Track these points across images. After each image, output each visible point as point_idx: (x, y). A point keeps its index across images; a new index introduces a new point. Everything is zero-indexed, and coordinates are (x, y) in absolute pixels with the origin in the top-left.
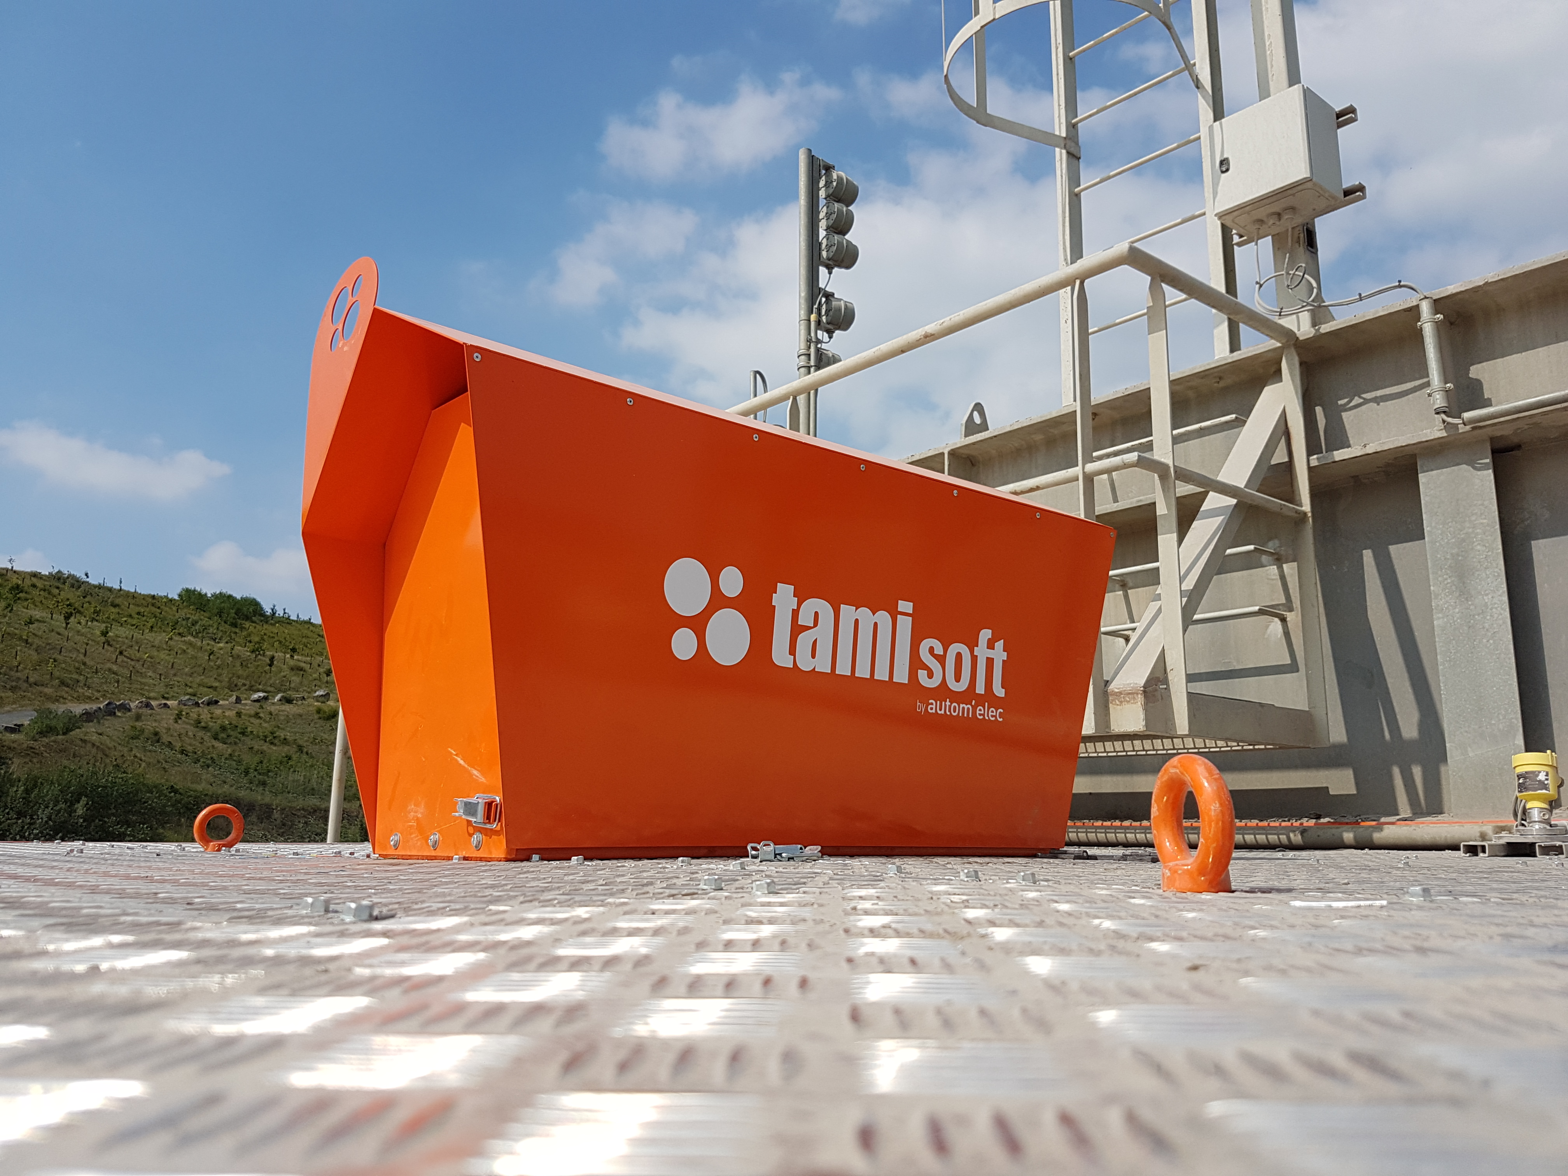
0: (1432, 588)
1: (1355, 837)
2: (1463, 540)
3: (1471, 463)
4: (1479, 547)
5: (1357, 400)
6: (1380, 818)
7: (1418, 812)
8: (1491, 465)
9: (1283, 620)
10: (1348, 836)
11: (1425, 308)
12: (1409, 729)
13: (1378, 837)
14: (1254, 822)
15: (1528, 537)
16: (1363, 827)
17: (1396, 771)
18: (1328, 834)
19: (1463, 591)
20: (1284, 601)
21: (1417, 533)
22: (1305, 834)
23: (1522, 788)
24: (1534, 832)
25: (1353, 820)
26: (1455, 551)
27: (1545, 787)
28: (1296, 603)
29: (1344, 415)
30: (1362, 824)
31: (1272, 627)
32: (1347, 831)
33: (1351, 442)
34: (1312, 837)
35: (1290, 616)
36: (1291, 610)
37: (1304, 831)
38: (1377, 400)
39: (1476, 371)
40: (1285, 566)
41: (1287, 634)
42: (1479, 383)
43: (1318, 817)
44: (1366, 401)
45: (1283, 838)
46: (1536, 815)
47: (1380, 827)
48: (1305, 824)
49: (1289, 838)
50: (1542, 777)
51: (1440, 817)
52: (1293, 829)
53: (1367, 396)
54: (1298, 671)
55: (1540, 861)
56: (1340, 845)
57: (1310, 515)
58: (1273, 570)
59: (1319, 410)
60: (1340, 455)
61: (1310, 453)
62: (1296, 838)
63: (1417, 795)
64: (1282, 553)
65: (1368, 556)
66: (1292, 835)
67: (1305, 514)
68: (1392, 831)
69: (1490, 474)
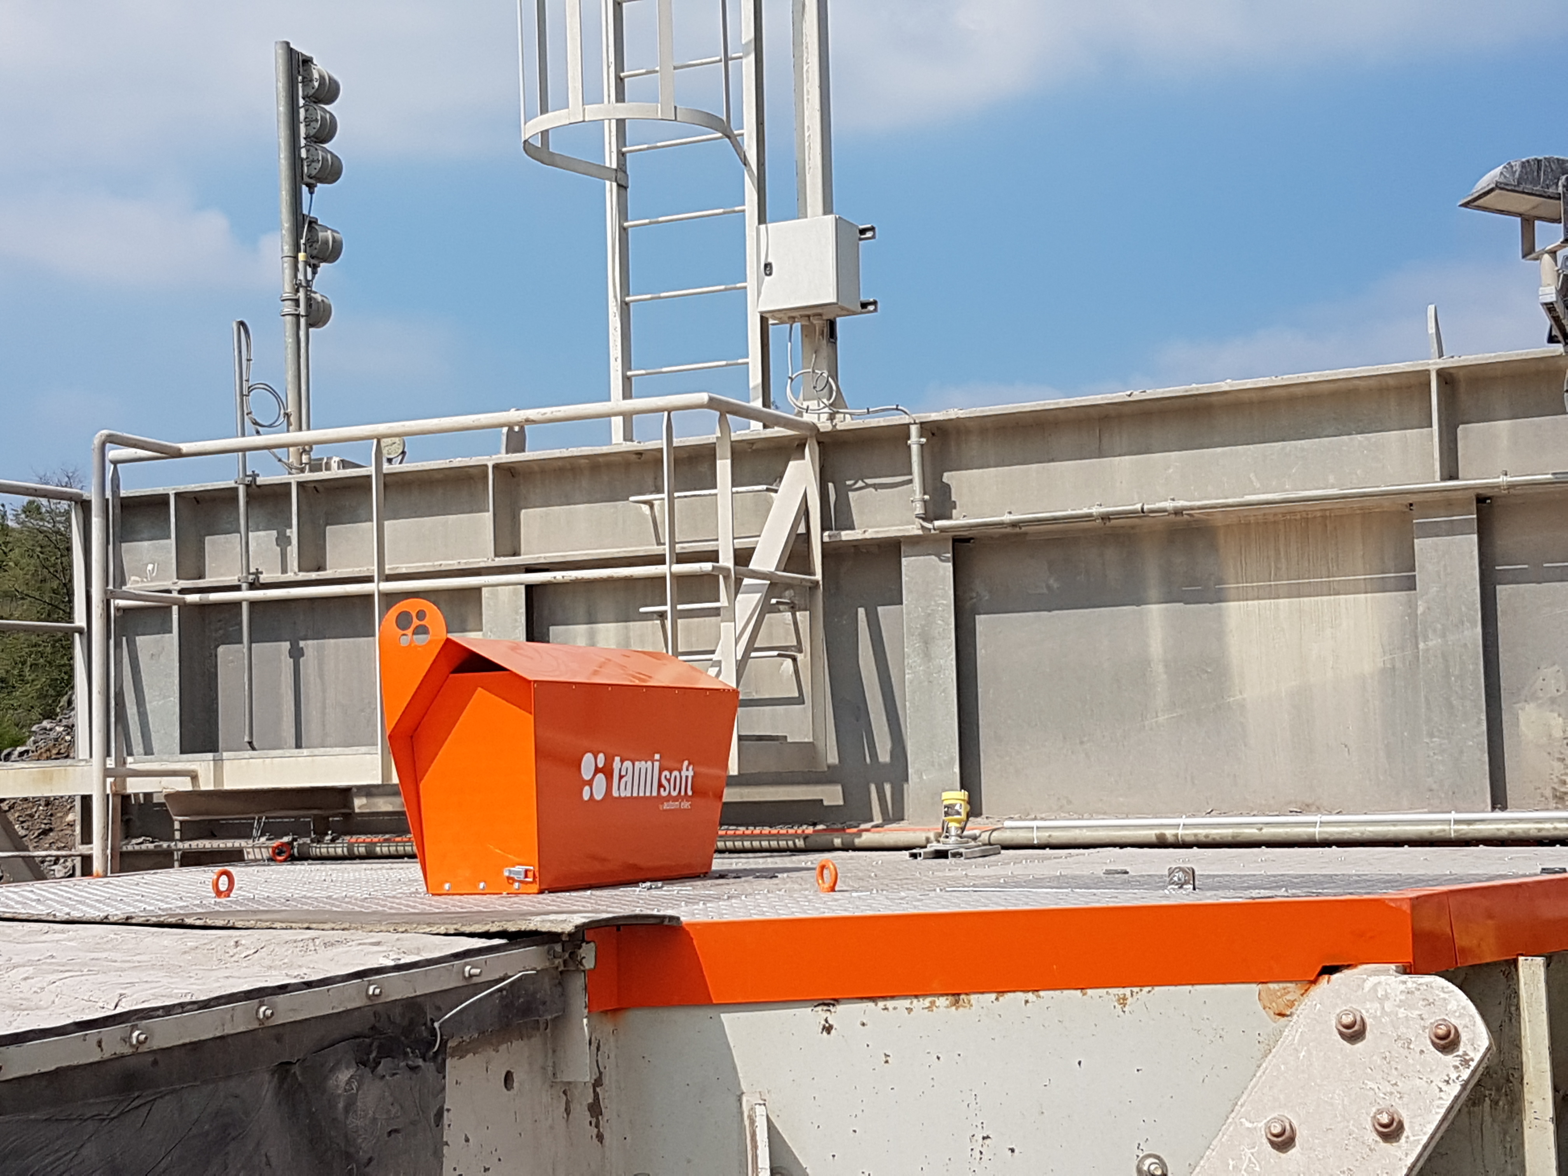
0: (906, 650)
1: (842, 843)
2: (929, 615)
3: (938, 556)
4: (940, 622)
5: (860, 484)
6: (859, 824)
7: (887, 820)
8: (951, 559)
9: (794, 659)
10: (837, 842)
11: (914, 430)
12: (884, 757)
13: (857, 841)
14: (766, 830)
15: (975, 612)
16: (849, 834)
17: (873, 788)
18: (823, 839)
19: (927, 656)
20: (795, 643)
21: (898, 600)
22: (807, 840)
23: (947, 814)
24: (950, 844)
25: (840, 826)
26: (923, 622)
27: (959, 813)
28: (806, 645)
29: (851, 494)
30: (848, 831)
31: (785, 664)
32: (837, 837)
33: (856, 523)
34: (811, 842)
35: (800, 657)
36: (800, 651)
37: (806, 838)
38: (876, 487)
39: (947, 477)
40: (798, 614)
41: (796, 671)
42: (948, 487)
43: (814, 824)
44: (868, 486)
45: (790, 843)
46: (953, 832)
47: (859, 834)
48: (807, 832)
49: (794, 843)
50: (957, 807)
51: (903, 824)
52: (797, 836)
53: (869, 481)
54: (803, 703)
55: (950, 861)
56: (833, 849)
57: (821, 583)
58: (788, 615)
59: (831, 485)
60: (846, 535)
61: (823, 529)
62: (800, 843)
63: (887, 806)
64: (796, 602)
65: (861, 611)
66: (797, 841)
67: (818, 582)
68: (866, 838)
69: (950, 565)
